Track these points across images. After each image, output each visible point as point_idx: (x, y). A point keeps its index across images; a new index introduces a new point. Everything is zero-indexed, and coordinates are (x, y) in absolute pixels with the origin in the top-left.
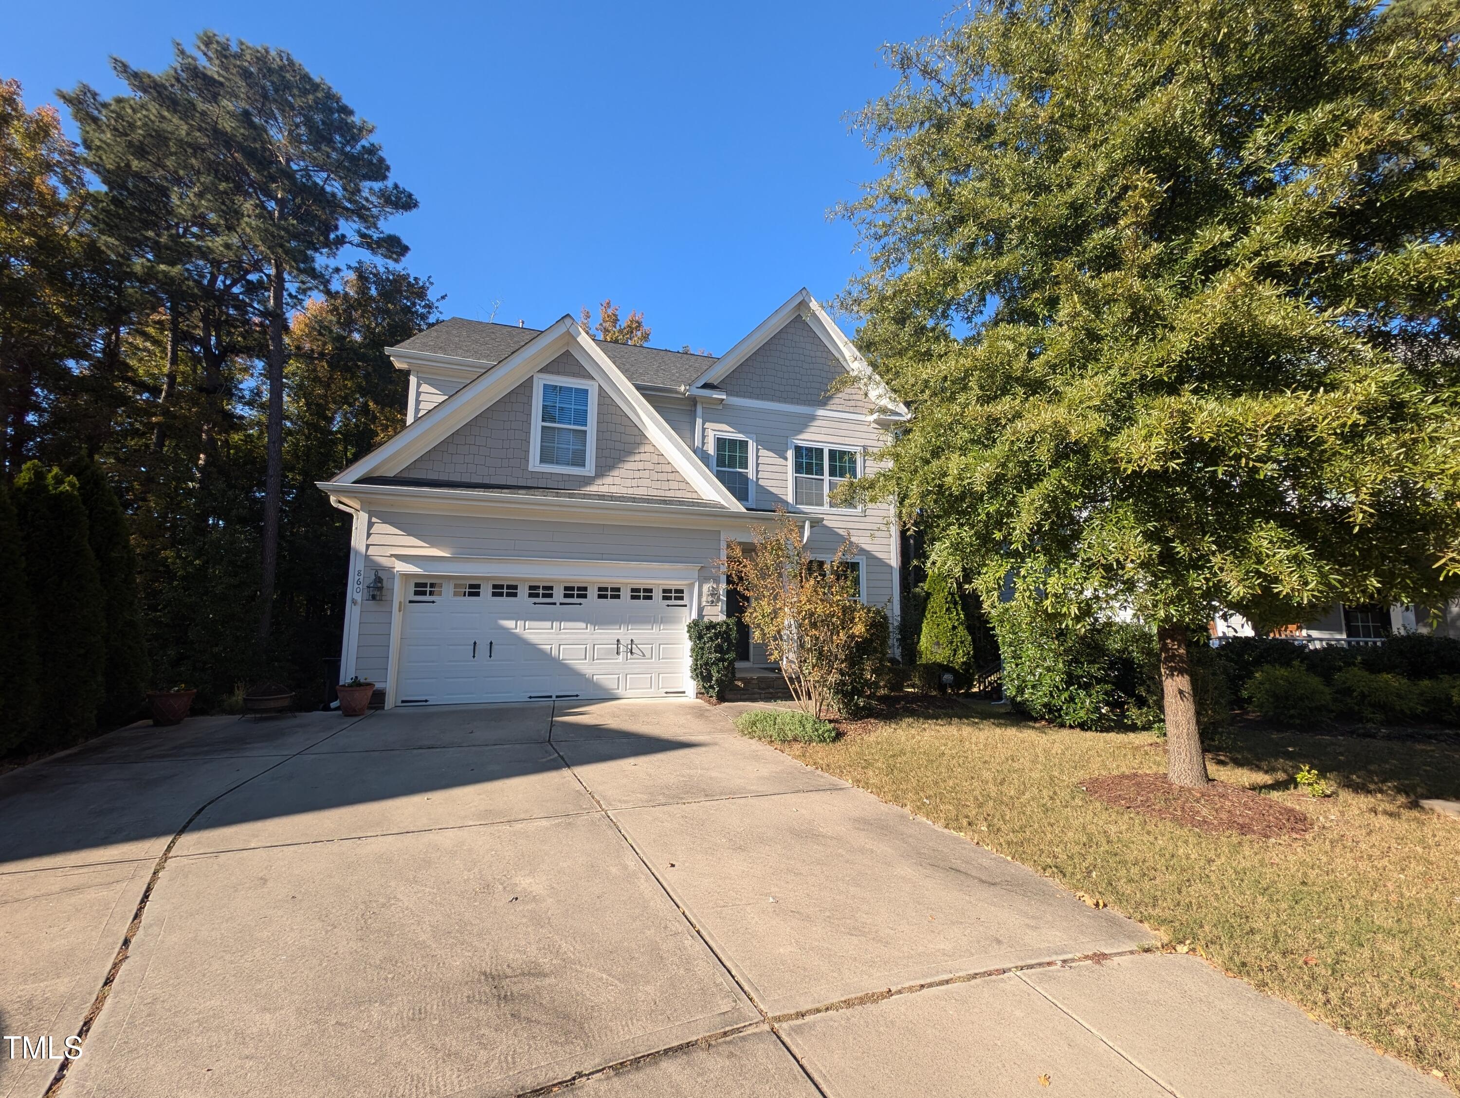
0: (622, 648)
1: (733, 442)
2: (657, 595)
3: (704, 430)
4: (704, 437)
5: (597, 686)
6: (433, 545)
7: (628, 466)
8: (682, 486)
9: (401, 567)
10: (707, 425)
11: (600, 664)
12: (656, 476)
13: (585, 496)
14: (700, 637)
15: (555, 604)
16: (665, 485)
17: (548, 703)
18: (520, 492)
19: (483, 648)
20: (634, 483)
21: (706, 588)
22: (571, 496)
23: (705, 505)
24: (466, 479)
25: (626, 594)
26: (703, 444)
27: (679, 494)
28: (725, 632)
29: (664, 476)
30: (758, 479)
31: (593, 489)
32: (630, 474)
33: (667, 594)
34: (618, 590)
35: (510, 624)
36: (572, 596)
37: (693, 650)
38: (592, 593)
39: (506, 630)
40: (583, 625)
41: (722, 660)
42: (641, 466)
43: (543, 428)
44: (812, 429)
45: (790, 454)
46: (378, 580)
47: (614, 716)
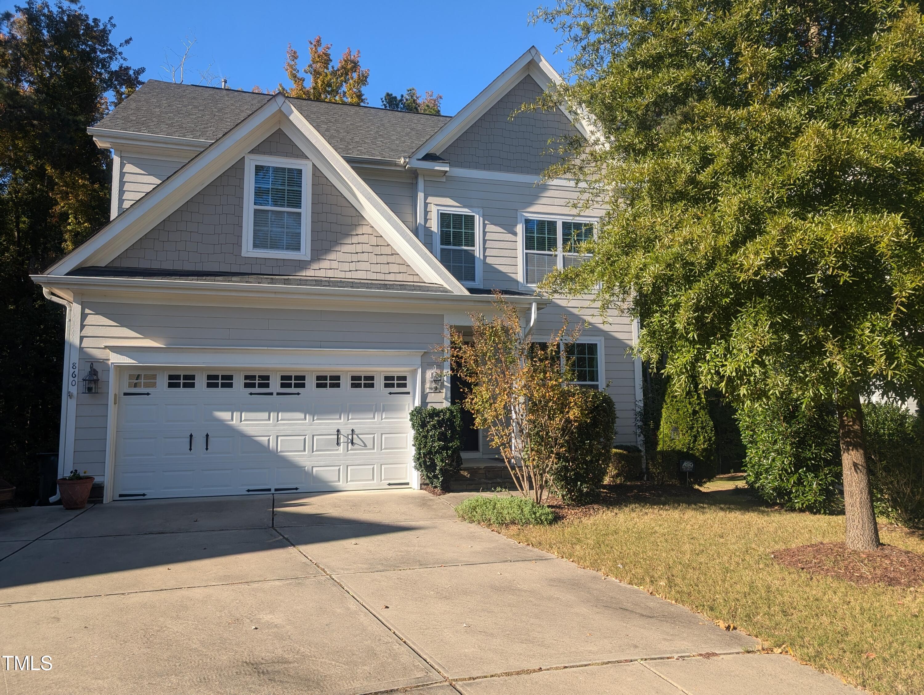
0: (342, 439)
1: (457, 217)
2: (379, 382)
3: (426, 205)
4: (426, 213)
5: (317, 479)
6: (146, 335)
7: (345, 248)
8: (403, 269)
9: (115, 359)
10: (430, 199)
11: (320, 455)
12: (374, 259)
13: (301, 282)
14: (423, 425)
15: (271, 394)
16: (385, 269)
17: (267, 496)
18: (234, 279)
19: (199, 442)
20: (353, 266)
21: (429, 374)
22: (287, 282)
23: (428, 289)
24: (178, 267)
25: (346, 382)
26: (426, 220)
27: (399, 277)
28: (449, 420)
29: (384, 259)
30: (485, 257)
31: (309, 273)
32: (348, 258)
33: (389, 381)
34: (338, 378)
35: (225, 415)
36: (289, 386)
37: (416, 438)
38: (311, 382)
39: (221, 422)
40: (302, 416)
41: (445, 448)
42: (359, 248)
43: (256, 211)
44: (543, 201)
45: (520, 229)
46: (93, 372)
47: (335, 506)
